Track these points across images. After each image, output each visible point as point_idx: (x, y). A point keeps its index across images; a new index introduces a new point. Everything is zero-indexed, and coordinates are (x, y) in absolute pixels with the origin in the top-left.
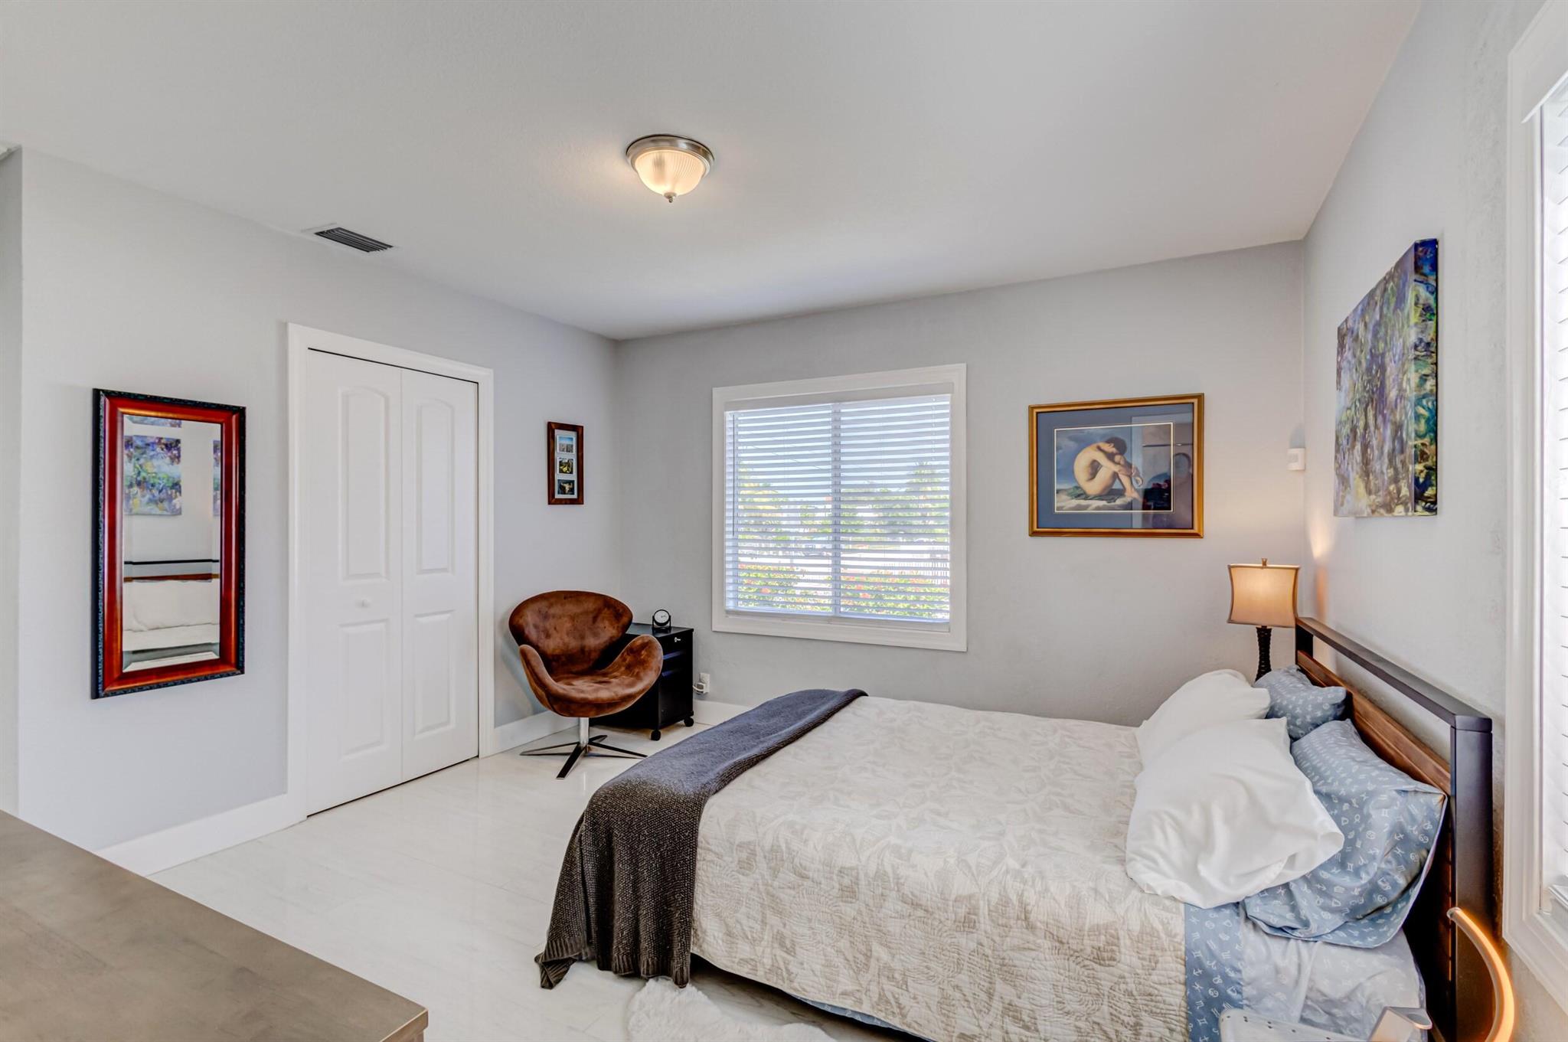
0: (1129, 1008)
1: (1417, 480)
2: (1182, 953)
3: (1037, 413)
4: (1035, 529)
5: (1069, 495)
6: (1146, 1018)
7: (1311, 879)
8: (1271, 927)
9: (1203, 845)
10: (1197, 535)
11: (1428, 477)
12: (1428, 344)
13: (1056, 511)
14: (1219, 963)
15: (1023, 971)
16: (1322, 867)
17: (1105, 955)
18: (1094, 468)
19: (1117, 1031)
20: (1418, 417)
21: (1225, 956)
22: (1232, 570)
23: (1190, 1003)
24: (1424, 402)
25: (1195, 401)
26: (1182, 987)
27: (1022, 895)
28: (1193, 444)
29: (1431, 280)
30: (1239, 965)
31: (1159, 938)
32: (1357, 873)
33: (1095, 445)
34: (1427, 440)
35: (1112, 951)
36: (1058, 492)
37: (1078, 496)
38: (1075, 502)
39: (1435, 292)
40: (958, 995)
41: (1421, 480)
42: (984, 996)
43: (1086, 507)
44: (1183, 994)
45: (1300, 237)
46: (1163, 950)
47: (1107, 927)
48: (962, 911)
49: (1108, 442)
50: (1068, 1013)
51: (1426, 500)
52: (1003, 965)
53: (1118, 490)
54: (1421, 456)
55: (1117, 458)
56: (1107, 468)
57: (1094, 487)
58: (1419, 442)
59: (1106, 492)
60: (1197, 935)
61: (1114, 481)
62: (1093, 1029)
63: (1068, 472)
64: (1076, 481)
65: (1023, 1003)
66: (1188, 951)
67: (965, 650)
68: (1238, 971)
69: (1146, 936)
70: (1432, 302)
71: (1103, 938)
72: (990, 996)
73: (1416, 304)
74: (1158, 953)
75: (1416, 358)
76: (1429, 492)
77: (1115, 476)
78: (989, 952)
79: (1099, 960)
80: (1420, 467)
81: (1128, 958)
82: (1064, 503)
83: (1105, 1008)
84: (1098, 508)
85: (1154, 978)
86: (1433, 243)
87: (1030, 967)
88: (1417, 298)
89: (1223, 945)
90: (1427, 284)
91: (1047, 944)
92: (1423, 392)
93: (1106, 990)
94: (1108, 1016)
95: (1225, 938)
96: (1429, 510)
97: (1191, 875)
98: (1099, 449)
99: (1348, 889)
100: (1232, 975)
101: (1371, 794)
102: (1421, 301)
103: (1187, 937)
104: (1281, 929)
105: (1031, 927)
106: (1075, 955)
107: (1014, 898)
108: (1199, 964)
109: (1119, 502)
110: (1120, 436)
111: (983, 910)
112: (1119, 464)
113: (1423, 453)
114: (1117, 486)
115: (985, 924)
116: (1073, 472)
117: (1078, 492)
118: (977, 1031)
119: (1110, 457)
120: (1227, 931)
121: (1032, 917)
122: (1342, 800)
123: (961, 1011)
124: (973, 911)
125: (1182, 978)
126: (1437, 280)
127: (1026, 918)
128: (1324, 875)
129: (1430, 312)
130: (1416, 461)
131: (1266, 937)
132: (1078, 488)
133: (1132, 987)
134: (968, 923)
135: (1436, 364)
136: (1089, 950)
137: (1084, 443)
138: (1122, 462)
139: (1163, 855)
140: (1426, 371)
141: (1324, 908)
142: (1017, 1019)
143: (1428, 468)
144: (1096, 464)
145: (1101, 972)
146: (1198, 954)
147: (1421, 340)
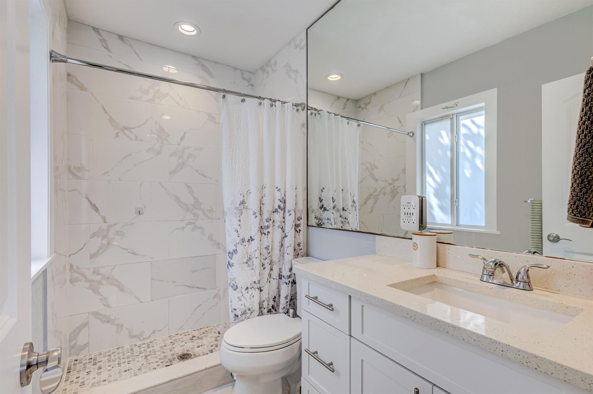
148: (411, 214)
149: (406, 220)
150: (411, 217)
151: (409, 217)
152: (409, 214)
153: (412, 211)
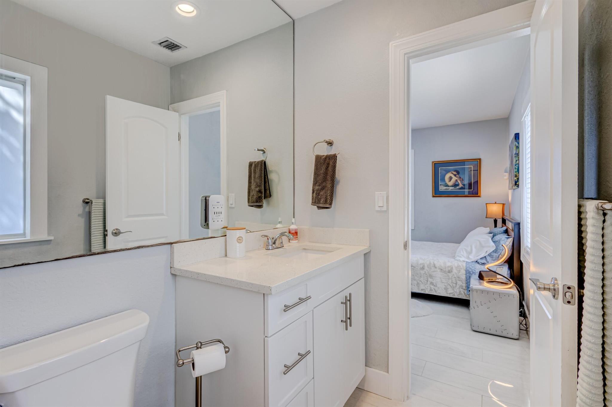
0: (455, 280)
1: (515, 181)
2: (465, 269)
3: (435, 163)
4: (434, 195)
5: (443, 186)
6: (458, 282)
7: (490, 255)
8: (482, 263)
9: (470, 253)
10: (479, 196)
11: (517, 180)
12: (517, 154)
13: (440, 190)
14: (472, 270)
15: (434, 276)
16: (491, 252)
17: (450, 271)
18: (451, 178)
19: (452, 285)
20: (515, 168)
21: (473, 268)
22: (487, 205)
23: (466, 278)
24: (517, 165)
25: (479, 160)
26: (465, 275)
27: (434, 262)
28: (478, 170)
29: (518, 141)
30: (475, 270)
31: (461, 267)
32: (498, 253)
33: (451, 172)
34: (517, 173)
35: (452, 270)
36: (440, 185)
37: (446, 186)
38: (445, 188)
39: (519, 143)
40: (421, 282)
41: (516, 181)
42: (426, 282)
43: (448, 189)
44: (465, 276)
45: (507, 117)
46: (461, 269)
47: (451, 266)
48: (421, 266)
49: (455, 171)
50: (443, 283)
51: (517, 185)
52: (430, 275)
53: (457, 184)
54: (516, 176)
55: (457, 176)
56: (454, 178)
57: (450, 184)
58: (516, 173)
59: (454, 185)
60: (468, 266)
61: (456, 182)
62: (448, 285)
63: (443, 179)
64: (446, 182)
65: (434, 282)
66: (466, 268)
67: (414, 229)
68: (475, 271)
69: (458, 267)
70: (518, 145)
71: (450, 268)
72: (427, 281)
73: (515, 146)
74: (460, 269)
75: (515, 157)
76: (518, 183)
77: (456, 180)
78: (427, 273)
79: (449, 272)
80: (516, 178)
81: (455, 271)
82: (442, 188)
83: (450, 281)
84: (452, 189)
85: (460, 274)
86: (518, 134)
87: (435, 275)
88: (515, 145)
89: (472, 267)
90: (517, 142)
91: (439, 270)
92: (516, 163)
93: (450, 277)
94: (451, 282)
95: (473, 266)
96: (517, 187)
97: (468, 258)
98: (452, 173)
99: (496, 256)
100: (474, 271)
101: (501, 239)
102: (516, 145)
103: (466, 266)
104: (483, 263)
105: (436, 268)
106: (445, 272)
107: (432, 263)
108: (468, 270)
109: (458, 187)
110: (458, 170)
111: (426, 265)
112: (457, 177)
113: (516, 175)
114: (457, 183)
115: (426, 268)
116: (445, 180)
117: (446, 185)
118: (424, 288)
119: (455, 175)
120: (473, 265)
121: (436, 266)
122: (497, 241)
123: (421, 285)
124: (424, 266)
125: (465, 273)
126: (519, 141)
127: (435, 266)
128: (492, 254)
129: (518, 147)
130: (515, 177)
131: (481, 265)
132: (446, 184)
133: (455, 276)
134: (423, 268)
135: (519, 158)
136: (447, 270)
137: (447, 172)
138: (458, 177)
139: (463, 255)
140: (517, 159)
141: (492, 260)
142: (433, 285)
143: (517, 178)
144: (451, 177)
145: (449, 274)
146: (468, 269)
147: (516, 153)
148: (220, 213)
149: (216, 219)
150: (220, 216)
151: (218, 216)
152: (218, 213)
153: (219, 210)
